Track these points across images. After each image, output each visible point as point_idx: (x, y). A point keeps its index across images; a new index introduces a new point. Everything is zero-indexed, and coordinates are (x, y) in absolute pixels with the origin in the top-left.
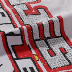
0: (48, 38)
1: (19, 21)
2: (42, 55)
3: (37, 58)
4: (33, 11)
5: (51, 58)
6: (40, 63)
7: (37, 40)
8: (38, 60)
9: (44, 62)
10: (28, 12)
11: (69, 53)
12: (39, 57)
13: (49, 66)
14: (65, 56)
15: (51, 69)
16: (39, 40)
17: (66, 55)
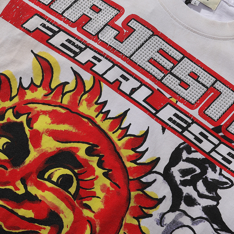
0: (172, 68)
1: (119, 57)
2: (177, 94)
3: (174, 100)
4: (125, 31)
5: (186, 92)
6: (179, 104)
7: (162, 79)
8: (177, 102)
9: (183, 100)
10: (120, 38)
11: (200, 76)
12: (176, 98)
13: (190, 103)
14: (199, 82)
15: (193, 104)
16: (164, 76)
17: (199, 79)
